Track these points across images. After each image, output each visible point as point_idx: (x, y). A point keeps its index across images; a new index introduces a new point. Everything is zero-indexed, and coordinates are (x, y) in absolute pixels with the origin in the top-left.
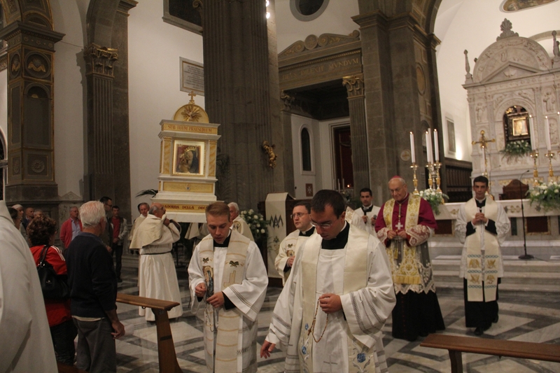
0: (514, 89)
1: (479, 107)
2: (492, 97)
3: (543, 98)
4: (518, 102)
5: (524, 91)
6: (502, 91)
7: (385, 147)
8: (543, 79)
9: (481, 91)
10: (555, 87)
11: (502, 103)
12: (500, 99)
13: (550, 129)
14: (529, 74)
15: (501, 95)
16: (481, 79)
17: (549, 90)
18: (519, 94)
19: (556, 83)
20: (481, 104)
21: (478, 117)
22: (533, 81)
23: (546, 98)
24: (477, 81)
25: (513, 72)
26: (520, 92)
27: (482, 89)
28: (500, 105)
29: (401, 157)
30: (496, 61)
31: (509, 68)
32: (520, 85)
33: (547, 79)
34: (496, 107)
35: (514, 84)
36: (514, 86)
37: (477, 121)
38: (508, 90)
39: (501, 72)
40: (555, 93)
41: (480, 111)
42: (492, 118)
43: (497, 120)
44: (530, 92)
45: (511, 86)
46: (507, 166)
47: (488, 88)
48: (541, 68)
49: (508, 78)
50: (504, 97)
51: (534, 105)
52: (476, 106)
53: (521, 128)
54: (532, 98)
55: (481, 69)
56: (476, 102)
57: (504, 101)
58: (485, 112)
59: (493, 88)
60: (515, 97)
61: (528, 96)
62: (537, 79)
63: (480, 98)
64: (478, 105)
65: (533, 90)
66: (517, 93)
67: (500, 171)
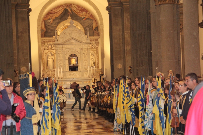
0: (73, 48)
1: (60, 53)
2: (65, 50)
3: (83, 52)
4: (74, 53)
5: (77, 49)
6: (69, 48)
7: (17, 65)
8: (83, 45)
9: (61, 47)
10: (87, 49)
11: (68, 52)
12: (68, 51)
13: (85, 64)
14: (79, 43)
15: (68, 49)
16: (61, 42)
17: (85, 50)
18: (75, 50)
19: (88, 48)
20: (61, 52)
21: (59, 57)
22: (80, 45)
23: (84, 52)
24: (60, 43)
25: (73, 41)
26: (75, 49)
27: (61, 46)
28: (68, 53)
29: (21, 70)
30: (67, 36)
31: (72, 40)
32: (75, 46)
33: (85, 45)
34: (66, 53)
35: (73, 46)
36: (74, 46)
37: (59, 58)
38: (71, 48)
39: (69, 40)
40: (87, 51)
41: (60, 54)
42: (64, 58)
43: (66, 59)
44: (79, 50)
45: (72, 46)
46: (69, 76)
47: (63, 46)
48: (83, 41)
49: (71, 43)
50: (69, 50)
51: (80, 55)
52: (58, 52)
53: (74, 62)
54: (79, 52)
55: (61, 38)
56: (59, 51)
57: (69, 52)
58: (62, 55)
59: (66, 46)
60: (73, 51)
61: (78, 51)
62: (81, 45)
63: (60, 49)
64: (59, 52)
65: (80, 49)
66: (74, 49)
67: (67, 78)
